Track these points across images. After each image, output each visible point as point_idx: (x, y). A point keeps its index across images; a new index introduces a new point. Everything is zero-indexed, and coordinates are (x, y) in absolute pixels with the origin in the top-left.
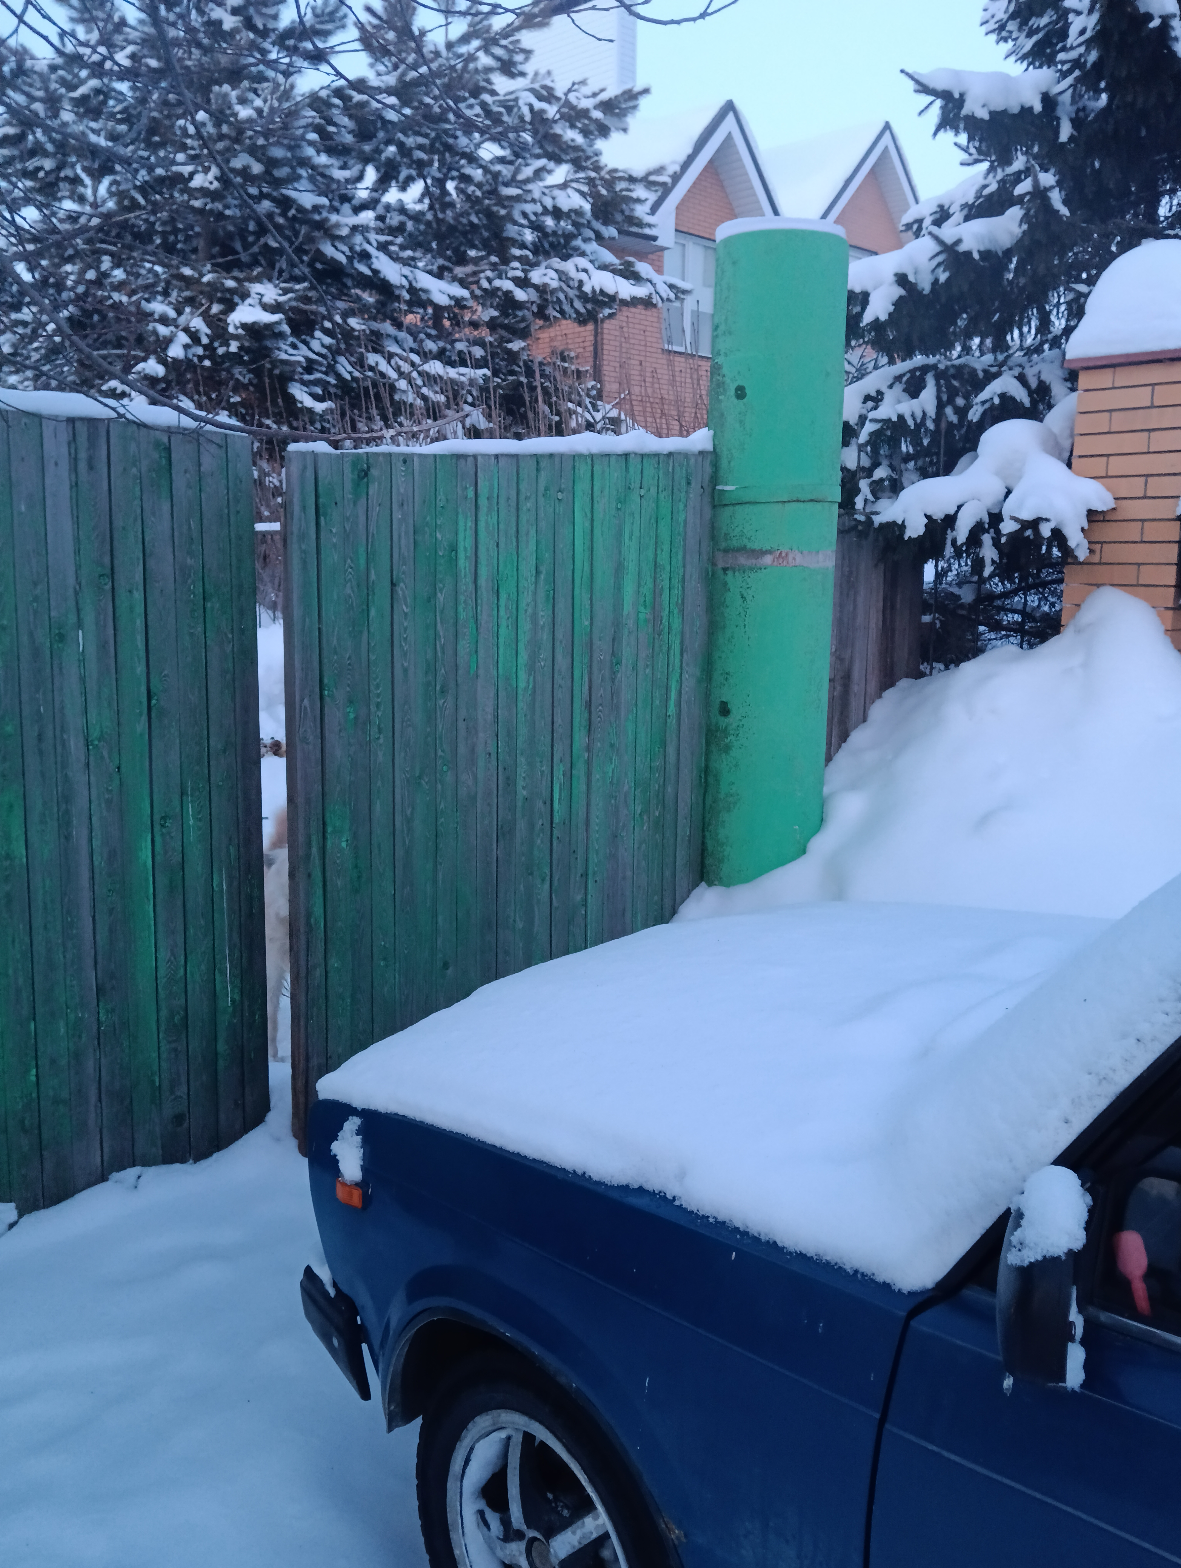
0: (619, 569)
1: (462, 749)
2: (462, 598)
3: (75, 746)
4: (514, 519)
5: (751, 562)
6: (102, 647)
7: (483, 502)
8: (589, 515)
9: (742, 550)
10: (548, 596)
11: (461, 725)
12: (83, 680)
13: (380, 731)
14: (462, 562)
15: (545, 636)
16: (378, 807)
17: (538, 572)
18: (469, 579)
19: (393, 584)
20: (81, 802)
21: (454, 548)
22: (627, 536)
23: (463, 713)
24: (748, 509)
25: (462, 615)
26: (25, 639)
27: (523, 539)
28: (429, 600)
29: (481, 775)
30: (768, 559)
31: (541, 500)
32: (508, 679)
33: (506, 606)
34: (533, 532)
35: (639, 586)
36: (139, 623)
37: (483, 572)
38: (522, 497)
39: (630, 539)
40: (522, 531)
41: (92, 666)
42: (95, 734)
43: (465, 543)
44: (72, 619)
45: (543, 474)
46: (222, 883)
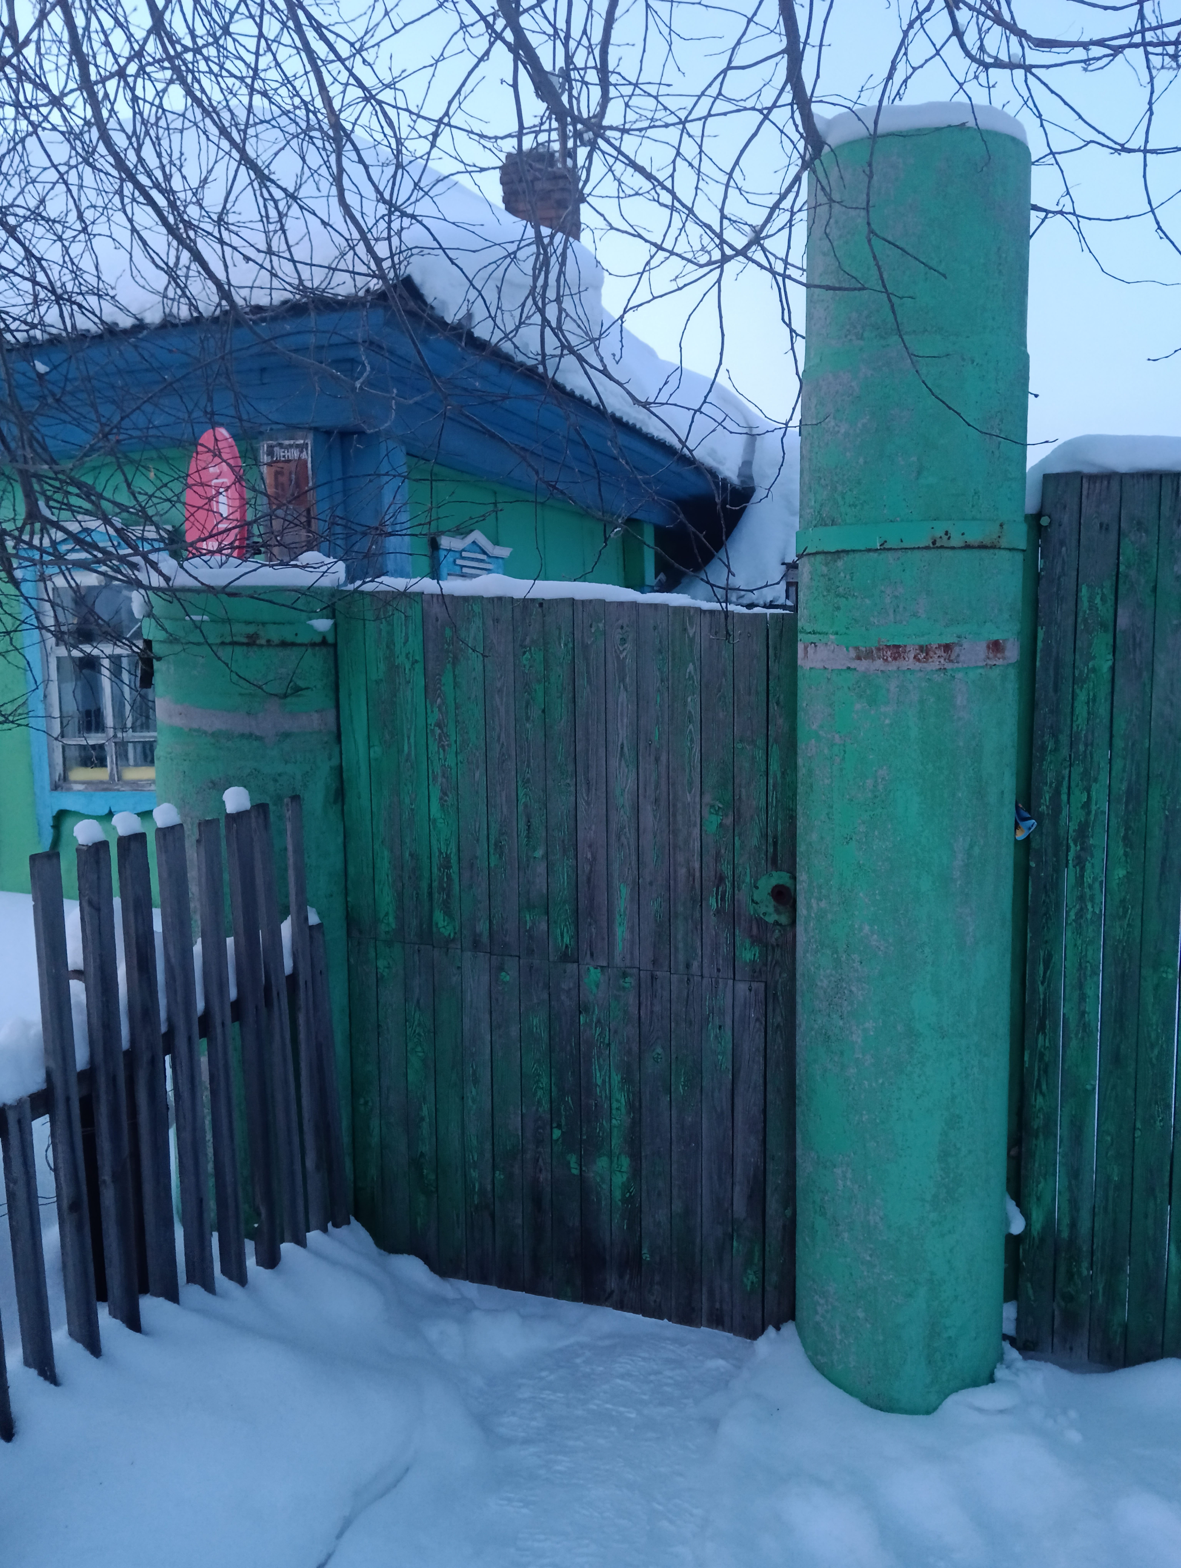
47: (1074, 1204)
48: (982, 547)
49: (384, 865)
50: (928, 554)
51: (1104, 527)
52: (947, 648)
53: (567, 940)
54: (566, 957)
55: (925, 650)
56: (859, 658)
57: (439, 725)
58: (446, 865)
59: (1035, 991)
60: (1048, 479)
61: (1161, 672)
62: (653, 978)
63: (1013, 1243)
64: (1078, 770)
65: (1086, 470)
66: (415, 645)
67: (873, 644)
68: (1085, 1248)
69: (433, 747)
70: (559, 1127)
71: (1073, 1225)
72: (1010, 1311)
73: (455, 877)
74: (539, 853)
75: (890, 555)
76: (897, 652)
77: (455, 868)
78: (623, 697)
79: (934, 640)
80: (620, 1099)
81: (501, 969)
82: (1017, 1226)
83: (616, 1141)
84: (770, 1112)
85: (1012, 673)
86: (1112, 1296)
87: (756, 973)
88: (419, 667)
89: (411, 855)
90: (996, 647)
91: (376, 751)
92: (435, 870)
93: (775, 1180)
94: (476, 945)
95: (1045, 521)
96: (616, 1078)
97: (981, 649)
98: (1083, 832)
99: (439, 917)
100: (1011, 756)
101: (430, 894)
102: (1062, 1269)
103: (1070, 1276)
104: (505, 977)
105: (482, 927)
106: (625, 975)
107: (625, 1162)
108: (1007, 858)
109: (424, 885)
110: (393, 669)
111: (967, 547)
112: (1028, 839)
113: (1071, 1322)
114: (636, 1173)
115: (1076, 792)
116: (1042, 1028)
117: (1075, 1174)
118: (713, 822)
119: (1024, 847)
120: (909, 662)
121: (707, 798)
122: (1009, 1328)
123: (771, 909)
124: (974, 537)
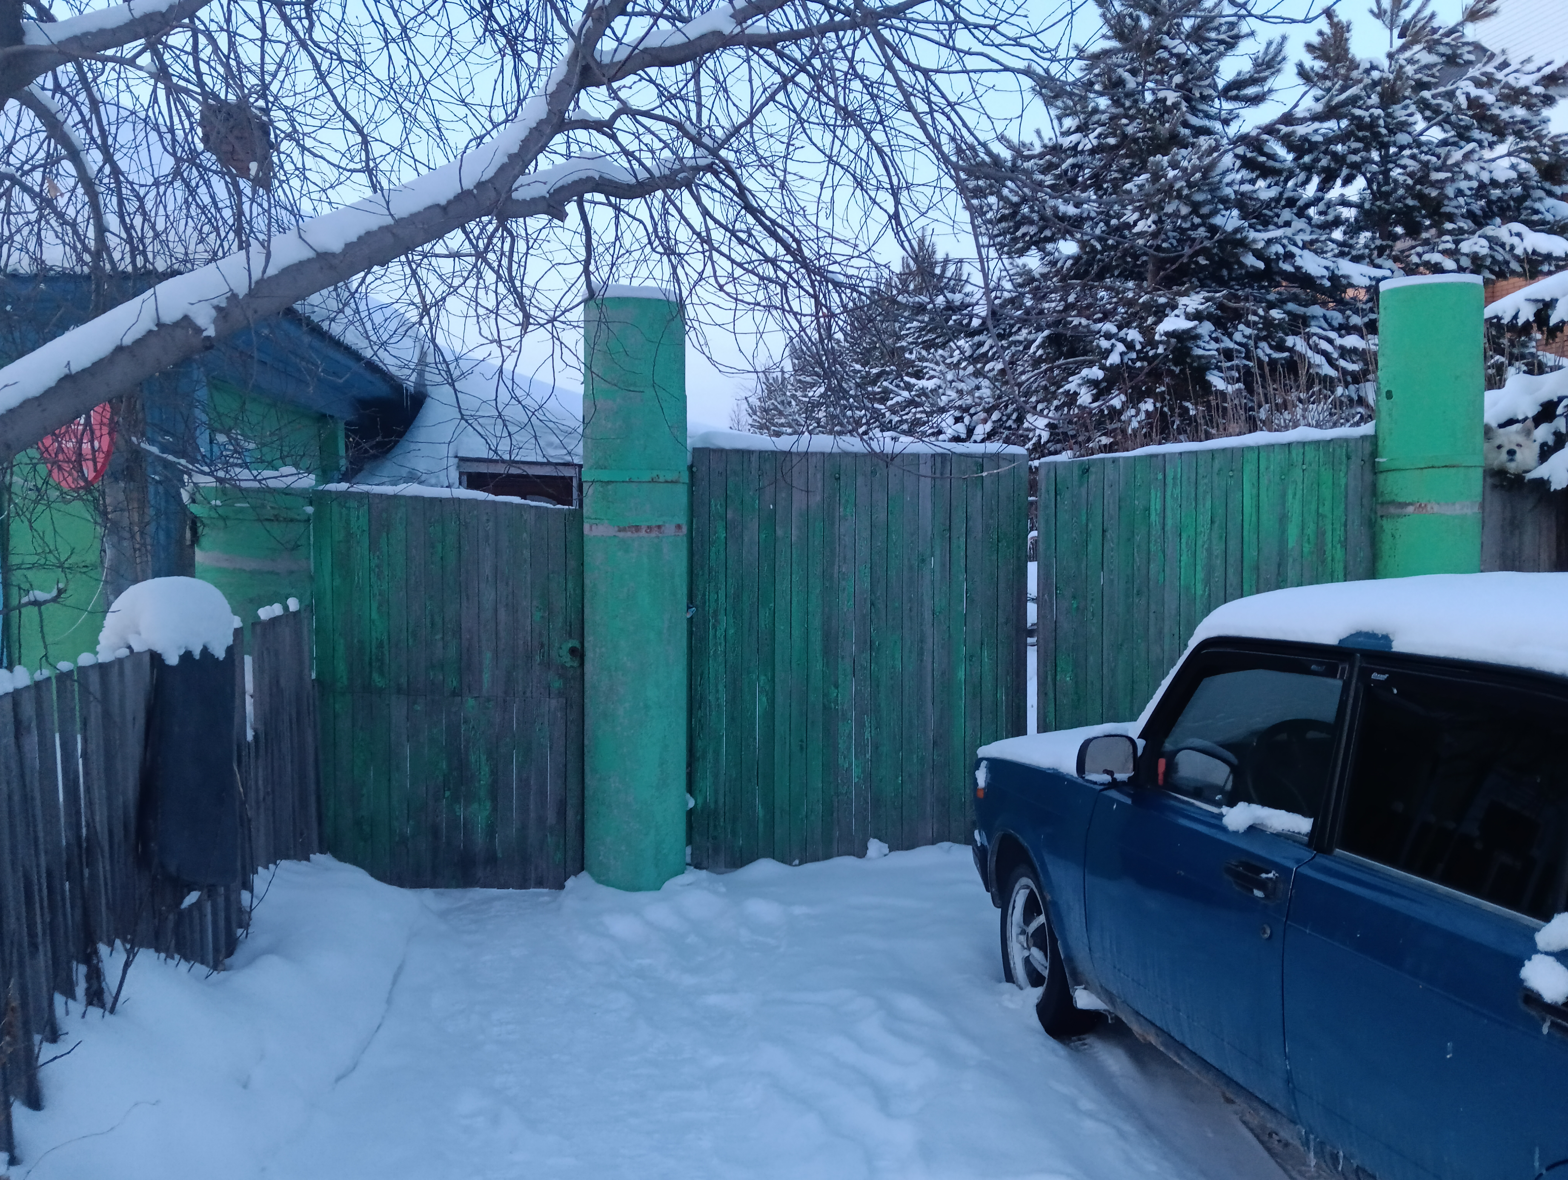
0: (1283, 519)
1: (1152, 630)
2: (1153, 538)
3: (928, 615)
4: (1193, 490)
5: (1398, 511)
6: (943, 565)
7: (1169, 480)
8: (1256, 484)
9: (1392, 503)
10: (1221, 537)
11: (1152, 615)
12: (933, 582)
13: (1093, 615)
14: (1153, 517)
15: (1219, 562)
16: (1091, 659)
17: (1212, 522)
18: (1159, 527)
19: (1104, 531)
20: (928, 645)
21: (1148, 509)
22: (1290, 497)
23: (1153, 607)
24: (1396, 475)
25: (1153, 548)
26: (906, 562)
27: (1200, 501)
28: (1129, 540)
29: (1166, 647)
30: (1410, 509)
31: (1215, 477)
32: (1188, 588)
33: (1187, 543)
34: (1209, 497)
35: (1303, 529)
36: (963, 553)
37: (1169, 522)
38: (1200, 477)
39: (1294, 498)
40: (1200, 497)
41: (938, 575)
42: (937, 609)
43: (1156, 505)
44: (929, 552)
45: (1216, 461)
46: (1002, 696)
47: (716, 792)
48: (672, 482)
49: (341, 648)
50: (651, 485)
51: (720, 474)
52: (659, 527)
53: (455, 683)
54: (454, 694)
55: (650, 528)
56: (619, 531)
57: (377, 566)
58: (380, 645)
59: (696, 690)
60: (695, 450)
61: (746, 539)
62: (505, 701)
63: (690, 813)
64: (712, 584)
65: (711, 447)
66: (364, 522)
67: (627, 525)
68: (722, 812)
69: (374, 579)
70: (449, 789)
71: (716, 802)
72: (689, 850)
73: (387, 653)
74: (438, 637)
75: (633, 485)
76: (637, 528)
77: (386, 647)
78: (488, 551)
79: (654, 523)
80: (486, 770)
81: (415, 703)
82: (691, 803)
83: (483, 793)
84: (569, 766)
85: (685, 539)
86: (734, 833)
87: (560, 694)
88: (366, 534)
89: (359, 641)
90: (679, 527)
91: (337, 582)
92: (374, 650)
93: (572, 801)
94: (399, 691)
95: (694, 469)
96: (484, 758)
97: (673, 527)
98: (716, 613)
99: (376, 676)
100: (685, 577)
101: (370, 664)
102: (712, 824)
103: (715, 826)
104: (418, 708)
105: (403, 680)
106: (489, 700)
107: (488, 805)
108: (685, 625)
109: (367, 659)
110: (349, 535)
111: (666, 482)
112: (692, 618)
113: (716, 850)
114: (495, 809)
115: (712, 595)
116: (700, 707)
117: (716, 776)
118: (538, 616)
119: (690, 621)
120: (643, 533)
121: (535, 603)
122: (688, 859)
123: (568, 659)
124: (669, 479)
